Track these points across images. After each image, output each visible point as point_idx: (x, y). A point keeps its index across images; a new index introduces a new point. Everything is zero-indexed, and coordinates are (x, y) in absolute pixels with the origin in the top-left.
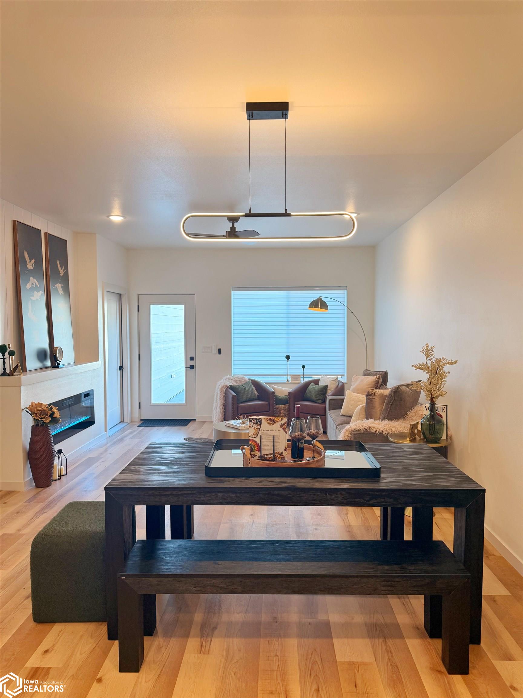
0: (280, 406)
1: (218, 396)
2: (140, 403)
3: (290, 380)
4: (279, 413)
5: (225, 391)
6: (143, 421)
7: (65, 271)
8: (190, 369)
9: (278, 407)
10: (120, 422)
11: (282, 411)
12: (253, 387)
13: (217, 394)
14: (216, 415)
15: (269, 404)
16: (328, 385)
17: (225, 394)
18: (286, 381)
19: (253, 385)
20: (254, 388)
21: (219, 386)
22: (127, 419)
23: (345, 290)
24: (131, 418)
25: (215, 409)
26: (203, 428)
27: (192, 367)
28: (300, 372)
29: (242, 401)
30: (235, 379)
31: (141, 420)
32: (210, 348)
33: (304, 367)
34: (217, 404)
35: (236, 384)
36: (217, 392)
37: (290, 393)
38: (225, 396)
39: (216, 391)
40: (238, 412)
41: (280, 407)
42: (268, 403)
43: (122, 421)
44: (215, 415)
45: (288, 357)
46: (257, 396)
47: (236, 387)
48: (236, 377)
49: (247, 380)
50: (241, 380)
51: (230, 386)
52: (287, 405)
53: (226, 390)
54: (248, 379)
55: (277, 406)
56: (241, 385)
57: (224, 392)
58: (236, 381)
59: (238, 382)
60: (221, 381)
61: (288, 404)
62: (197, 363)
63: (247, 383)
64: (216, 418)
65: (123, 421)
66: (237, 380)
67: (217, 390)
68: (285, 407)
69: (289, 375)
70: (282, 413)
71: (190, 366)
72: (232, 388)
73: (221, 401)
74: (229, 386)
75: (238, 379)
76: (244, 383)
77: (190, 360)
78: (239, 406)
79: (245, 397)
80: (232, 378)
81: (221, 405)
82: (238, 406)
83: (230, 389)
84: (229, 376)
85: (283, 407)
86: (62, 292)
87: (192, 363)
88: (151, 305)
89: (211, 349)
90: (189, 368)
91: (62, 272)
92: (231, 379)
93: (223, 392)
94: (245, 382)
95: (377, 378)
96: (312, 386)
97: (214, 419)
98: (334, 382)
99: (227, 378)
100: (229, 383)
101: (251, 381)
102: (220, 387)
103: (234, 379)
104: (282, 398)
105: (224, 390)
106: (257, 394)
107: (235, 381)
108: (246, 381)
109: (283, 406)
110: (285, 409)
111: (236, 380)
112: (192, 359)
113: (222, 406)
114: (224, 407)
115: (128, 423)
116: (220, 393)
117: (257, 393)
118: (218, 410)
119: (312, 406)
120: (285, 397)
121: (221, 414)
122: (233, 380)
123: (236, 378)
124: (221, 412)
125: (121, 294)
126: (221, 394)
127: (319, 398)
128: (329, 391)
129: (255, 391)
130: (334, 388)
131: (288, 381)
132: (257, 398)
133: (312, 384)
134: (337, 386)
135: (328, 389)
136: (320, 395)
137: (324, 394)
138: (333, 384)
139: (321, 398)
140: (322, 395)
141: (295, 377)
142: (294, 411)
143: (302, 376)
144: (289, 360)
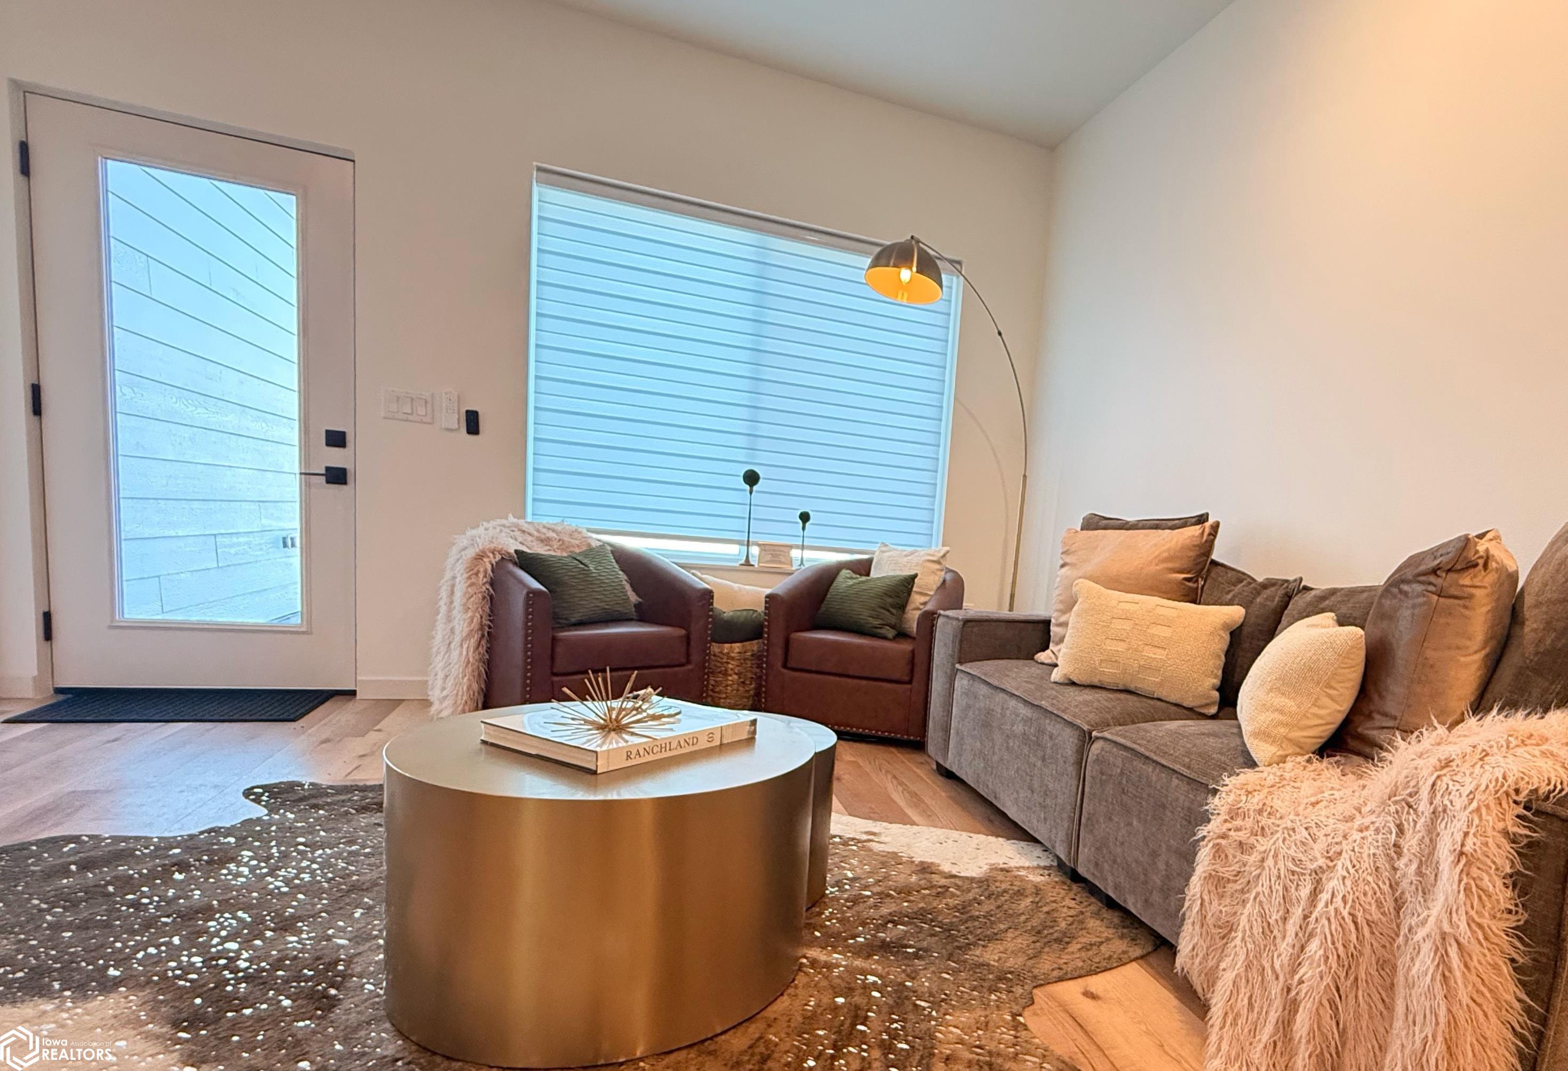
0: (727, 645)
1: (458, 595)
3: (753, 560)
4: (720, 672)
5: (493, 571)
8: (328, 482)
9: (718, 651)
11: (730, 666)
12: (621, 572)
13: (453, 586)
14: (447, 676)
15: (688, 638)
16: (916, 576)
17: (492, 585)
18: (742, 562)
19: (618, 564)
20: (622, 576)
21: (465, 548)
25: (443, 650)
26: (379, 730)
27: (337, 476)
29: (573, 620)
30: (538, 531)
32: (426, 402)
33: (805, 517)
34: (452, 631)
36: (454, 578)
37: (770, 599)
38: (491, 597)
39: (448, 575)
40: (552, 667)
41: (726, 651)
42: (683, 632)
44: (441, 675)
45: (752, 479)
46: (635, 606)
47: (544, 560)
48: (544, 527)
49: (593, 546)
50: (566, 539)
51: (516, 551)
52: (754, 646)
53: (497, 568)
54: (601, 543)
55: (715, 648)
56: (570, 556)
57: (485, 576)
58: (546, 541)
59: (556, 545)
60: (471, 533)
61: (760, 637)
62: (364, 459)
63: (591, 552)
64: (444, 689)
66: (549, 537)
67: (452, 569)
68: (746, 652)
69: (750, 543)
70: (730, 672)
71: (328, 469)
72: (526, 561)
73: (470, 614)
74: (512, 551)
75: (554, 535)
76: (577, 551)
77: (328, 445)
78: (560, 640)
79: (586, 606)
80: (526, 525)
81: (469, 635)
82: (554, 640)
83: (515, 564)
84: (512, 519)
85: (737, 650)
87: (336, 458)
89: (431, 407)
90: (324, 478)
92: (524, 532)
93: (481, 575)
94: (584, 548)
96: (849, 580)
97: (435, 694)
98: (937, 566)
99: (504, 526)
100: (512, 541)
101: (609, 548)
102: (471, 553)
103: (536, 533)
104: (732, 617)
105: (489, 567)
106: (633, 598)
107: (542, 541)
108: (589, 545)
109: (737, 647)
110: (745, 659)
111: (543, 537)
112: (336, 439)
113: (477, 636)
114: (484, 642)
116: (469, 578)
117: (633, 594)
118: (455, 654)
120: (745, 613)
121: (470, 669)
122: (529, 534)
123: (545, 531)
124: (468, 662)
126: (471, 585)
127: (881, 622)
128: (917, 599)
129: (628, 587)
130: (935, 587)
131: (747, 563)
132: (634, 615)
133: (845, 573)
134: (941, 580)
135: (915, 589)
136: (882, 611)
137: (902, 607)
138: (933, 572)
139: (893, 620)
140: (894, 611)
141: (775, 551)
142: (786, 667)
143: (797, 548)
144: (754, 488)
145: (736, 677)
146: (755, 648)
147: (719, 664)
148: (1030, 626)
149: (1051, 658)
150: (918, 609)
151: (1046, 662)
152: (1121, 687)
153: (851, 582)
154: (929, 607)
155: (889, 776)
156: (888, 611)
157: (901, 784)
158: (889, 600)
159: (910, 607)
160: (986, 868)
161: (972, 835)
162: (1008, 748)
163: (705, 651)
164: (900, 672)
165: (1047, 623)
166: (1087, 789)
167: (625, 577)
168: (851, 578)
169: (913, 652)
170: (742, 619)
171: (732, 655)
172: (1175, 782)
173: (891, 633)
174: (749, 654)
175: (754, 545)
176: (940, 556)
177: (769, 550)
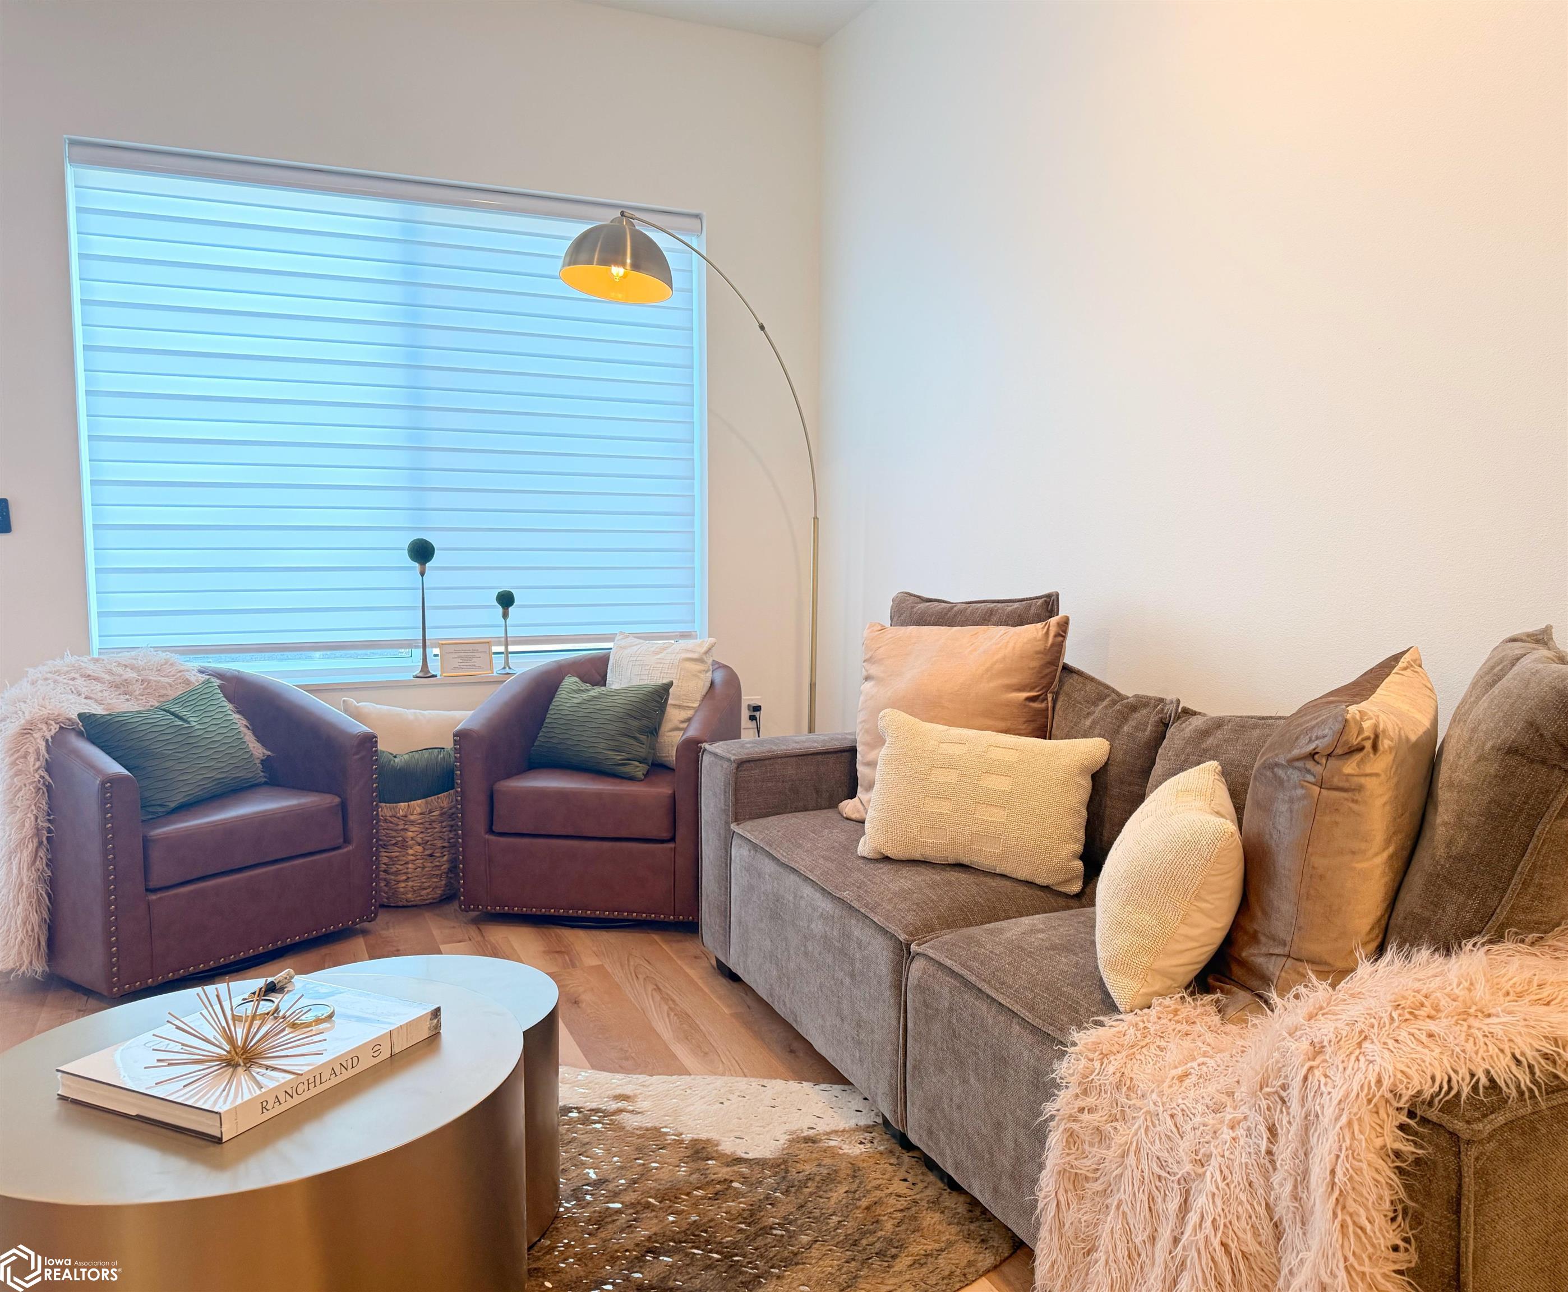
0: (402, 805)
3: (434, 667)
4: (394, 845)
5: (49, 750)
9: (391, 813)
11: (410, 834)
12: (235, 717)
15: (343, 806)
16: (671, 684)
17: (48, 770)
18: (417, 672)
19: (230, 701)
20: (239, 721)
29: (171, 805)
30: (110, 672)
33: (506, 600)
35: (121, 705)
37: (458, 734)
38: (48, 784)
41: (401, 813)
42: (335, 799)
45: (422, 552)
46: (262, 762)
47: (122, 724)
49: (193, 679)
50: (153, 678)
51: (79, 715)
52: (441, 802)
53: (56, 743)
54: (201, 672)
55: (385, 810)
56: (158, 709)
57: (38, 759)
58: (122, 687)
59: (138, 689)
60: (12, 692)
61: (451, 787)
63: (192, 697)
66: (127, 682)
68: (430, 812)
69: (428, 643)
70: (411, 842)
72: (96, 729)
73: (22, 814)
74: (73, 716)
75: (135, 675)
76: (172, 695)
78: (154, 837)
79: (188, 777)
80: (91, 666)
82: (145, 839)
83: (82, 735)
84: (69, 659)
85: (418, 810)
92: (89, 676)
93: (33, 758)
94: (181, 689)
95: (1052, 634)
96: (576, 692)
98: (699, 667)
99: (58, 672)
100: (72, 698)
101: (216, 682)
102: (12, 726)
103: (107, 677)
104: (407, 763)
105: (43, 744)
106: (258, 750)
107: (117, 687)
108: (188, 682)
109: (418, 806)
110: (431, 822)
111: (118, 679)
113: (33, 846)
116: (16, 763)
117: (258, 745)
119: (599, 795)
120: (426, 754)
122: (97, 679)
123: (120, 670)
126: (21, 772)
127: (625, 755)
128: (674, 716)
129: (249, 738)
130: (699, 697)
131: (424, 673)
132: (261, 776)
133: (570, 682)
134: (708, 684)
135: (670, 702)
136: (625, 739)
137: (654, 731)
138: (695, 676)
139: (642, 751)
140: (643, 738)
141: (465, 651)
142: (491, 831)
143: (499, 644)
144: (428, 565)
145: (419, 849)
146: (445, 804)
147: (394, 834)
148: (831, 759)
149: (858, 812)
150: (678, 729)
151: (853, 816)
152: (950, 862)
153: (579, 698)
154: (692, 732)
155: (650, 987)
156: (635, 738)
157: (666, 999)
158: (635, 723)
159: (666, 727)
160: (783, 1139)
161: (765, 1082)
162: (806, 953)
163: (372, 820)
164: (657, 828)
165: (853, 751)
166: (910, 1025)
167: (245, 722)
168: (579, 691)
169: (673, 797)
170: (423, 763)
171: (412, 818)
172: (1016, 1028)
173: (639, 770)
174: (436, 813)
175: (433, 646)
176: (705, 649)
177: (456, 652)
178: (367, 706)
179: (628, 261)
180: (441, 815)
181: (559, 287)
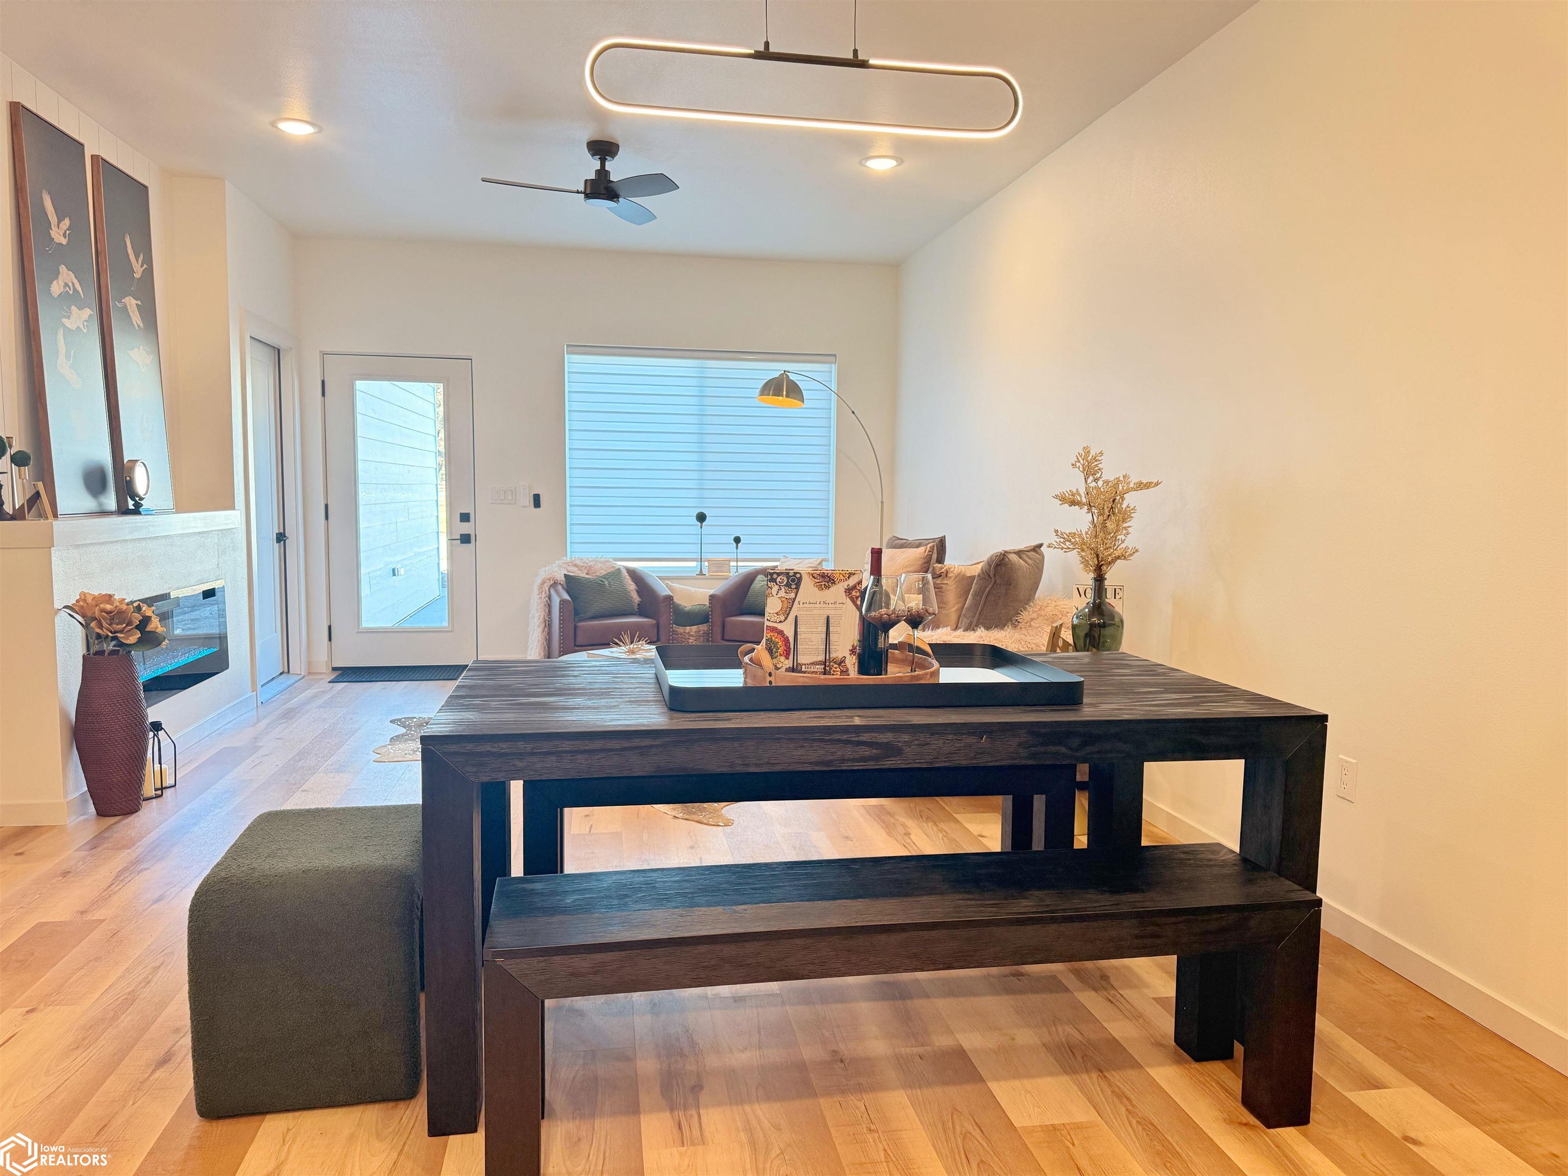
0: (688, 628)
2: (330, 627)
3: (705, 571)
6: (337, 673)
7: (145, 266)
8: (461, 543)
9: (682, 631)
10: (281, 674)
11: (691, 641)
17: (548, 600)
18: (698, 573)
21: (535, 578)
22: (297, 666)
23: (832, 363)
24: (309, 664)
27: (466, 539)
28: (726, 551)
31: (334, 669)
32: (512, 492)
33: (737, 540)
37: (712, 597)
38: (548, 606)
41: (687, 631)
42: (654, 622)
43: (286, 670)
45: (701, 518)
51: (563, 576)
52: (704, 627)
53: (551, 587)
55: (680, 629)
56: (597, 578)
57: (545, 593)
61: (708, 622)
62: (479, 527)
65: (289, 672)
68: (699, 631)
69: (703, 560)
71: (461, 535)
72: (570, 583)
73: (539, 614)
74: (561, 576)
77: (461, 521)
78: (579, 627)
79: (597, 607)
82: (576, 628)
83: (560, 584)
85: (694, 630)
86: (138, 322)
87: (466, 528)
88: (357, 382)
89: (514, 493)
90: (459, 541)
91: (138, 270)
93: (543, 593)
95: (927, 551)
96: (761, 581)
100: (562, 571)
102: (540, 582)
104: (688, 610)
105: (547, 590)
106: (636, 599)
109: (694, 628)
110: (699, 636)
112: (465, 518)
115: (300, 677)
116: (539, 594)
120: (698, 606)
125: (279, 350)
129: (635, 594)
131: (701, 573)
133: (760, 577)
141: (719, 564)
142: (723, 639)
143: (734, 561)
144: (704, 523)
146: (705, 629)
147: (684, 640)
168: (763, 580)
170: (697, 611)
171: (691, 633)
174: (702, 632)
175: (705, 561)
176: (818, 563)
177: (715, 564)
178: (675, 585)
179: (785, 393)
180: (704, 633)
181: (756, 402)
